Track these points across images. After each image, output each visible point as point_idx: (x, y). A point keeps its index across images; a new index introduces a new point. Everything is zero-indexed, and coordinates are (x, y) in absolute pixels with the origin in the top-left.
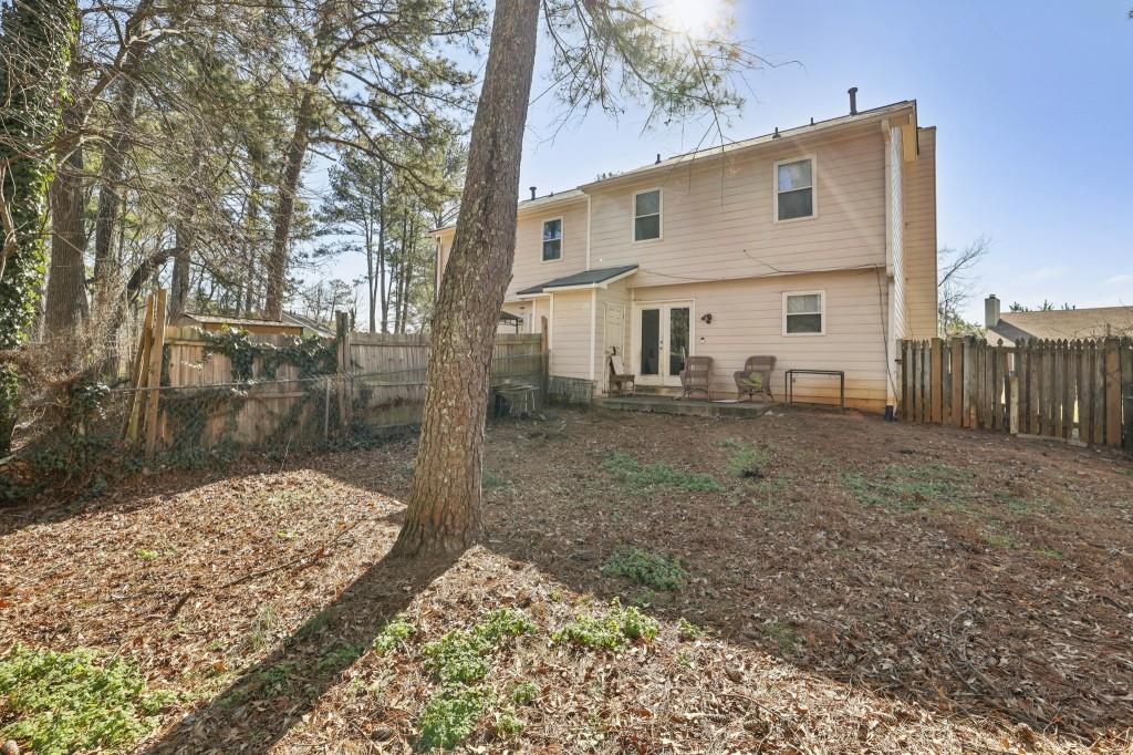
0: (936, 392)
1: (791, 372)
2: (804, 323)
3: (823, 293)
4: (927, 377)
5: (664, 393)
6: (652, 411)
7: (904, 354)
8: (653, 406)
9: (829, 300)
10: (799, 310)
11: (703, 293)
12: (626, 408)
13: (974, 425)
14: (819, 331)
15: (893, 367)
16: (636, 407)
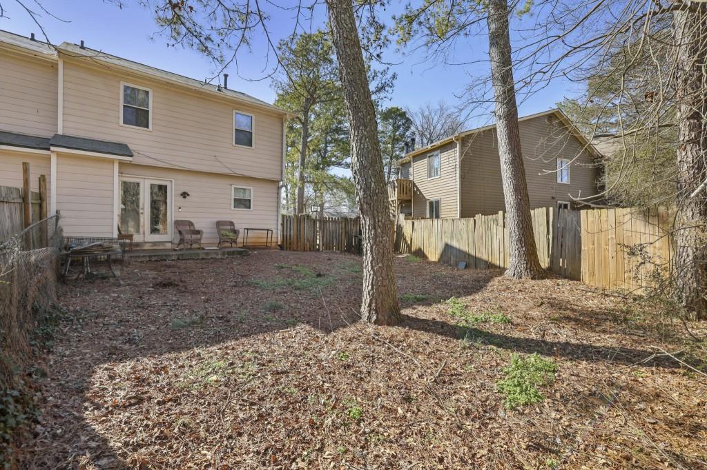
0: (295, 237)
1: (248, 229)
2: (243, 203)
3: (252, 188)
4: (292, 231)
5: (147, 247)
6: (178, 259)
7: (283, 221)
8: (178, 255)
9: (253, 192)
10: (241, 196)
11: (181, 177)
12: (153, 259)
13: (308, 249)
14: (250, 208)
15: (280, 227)
16: (164, 258)
